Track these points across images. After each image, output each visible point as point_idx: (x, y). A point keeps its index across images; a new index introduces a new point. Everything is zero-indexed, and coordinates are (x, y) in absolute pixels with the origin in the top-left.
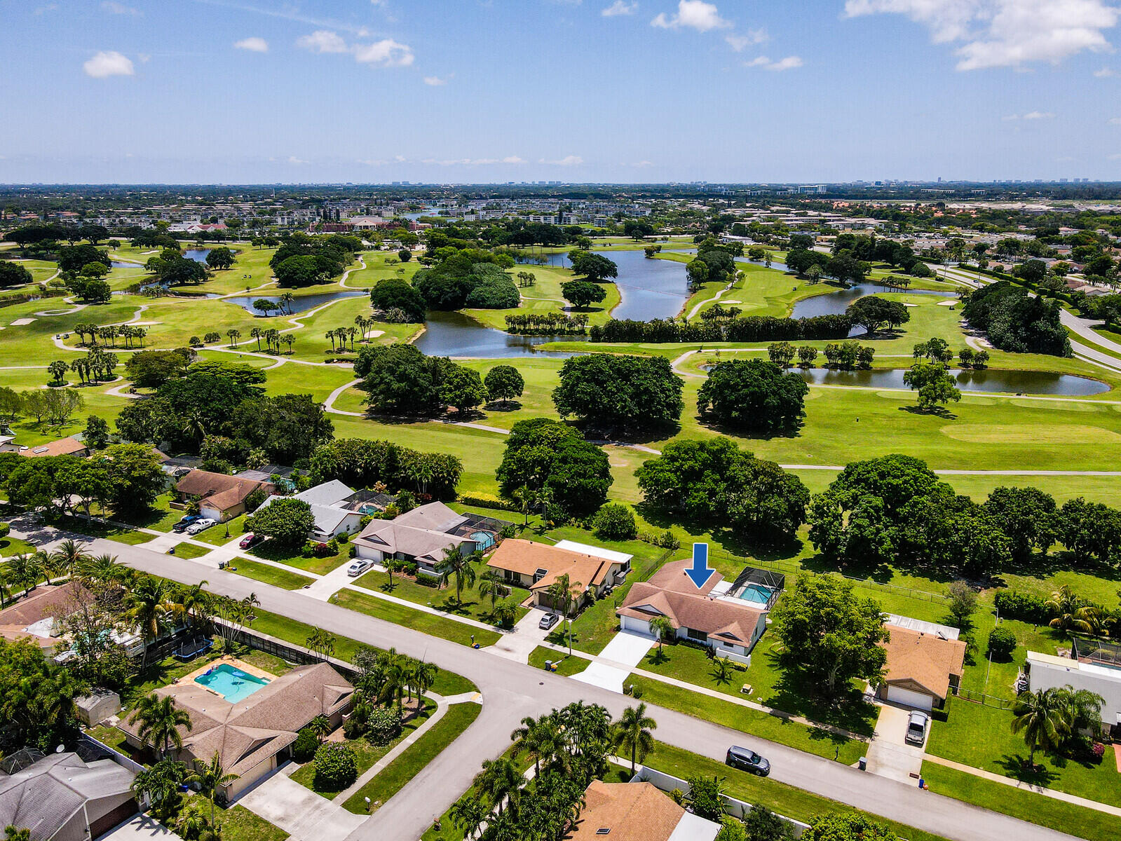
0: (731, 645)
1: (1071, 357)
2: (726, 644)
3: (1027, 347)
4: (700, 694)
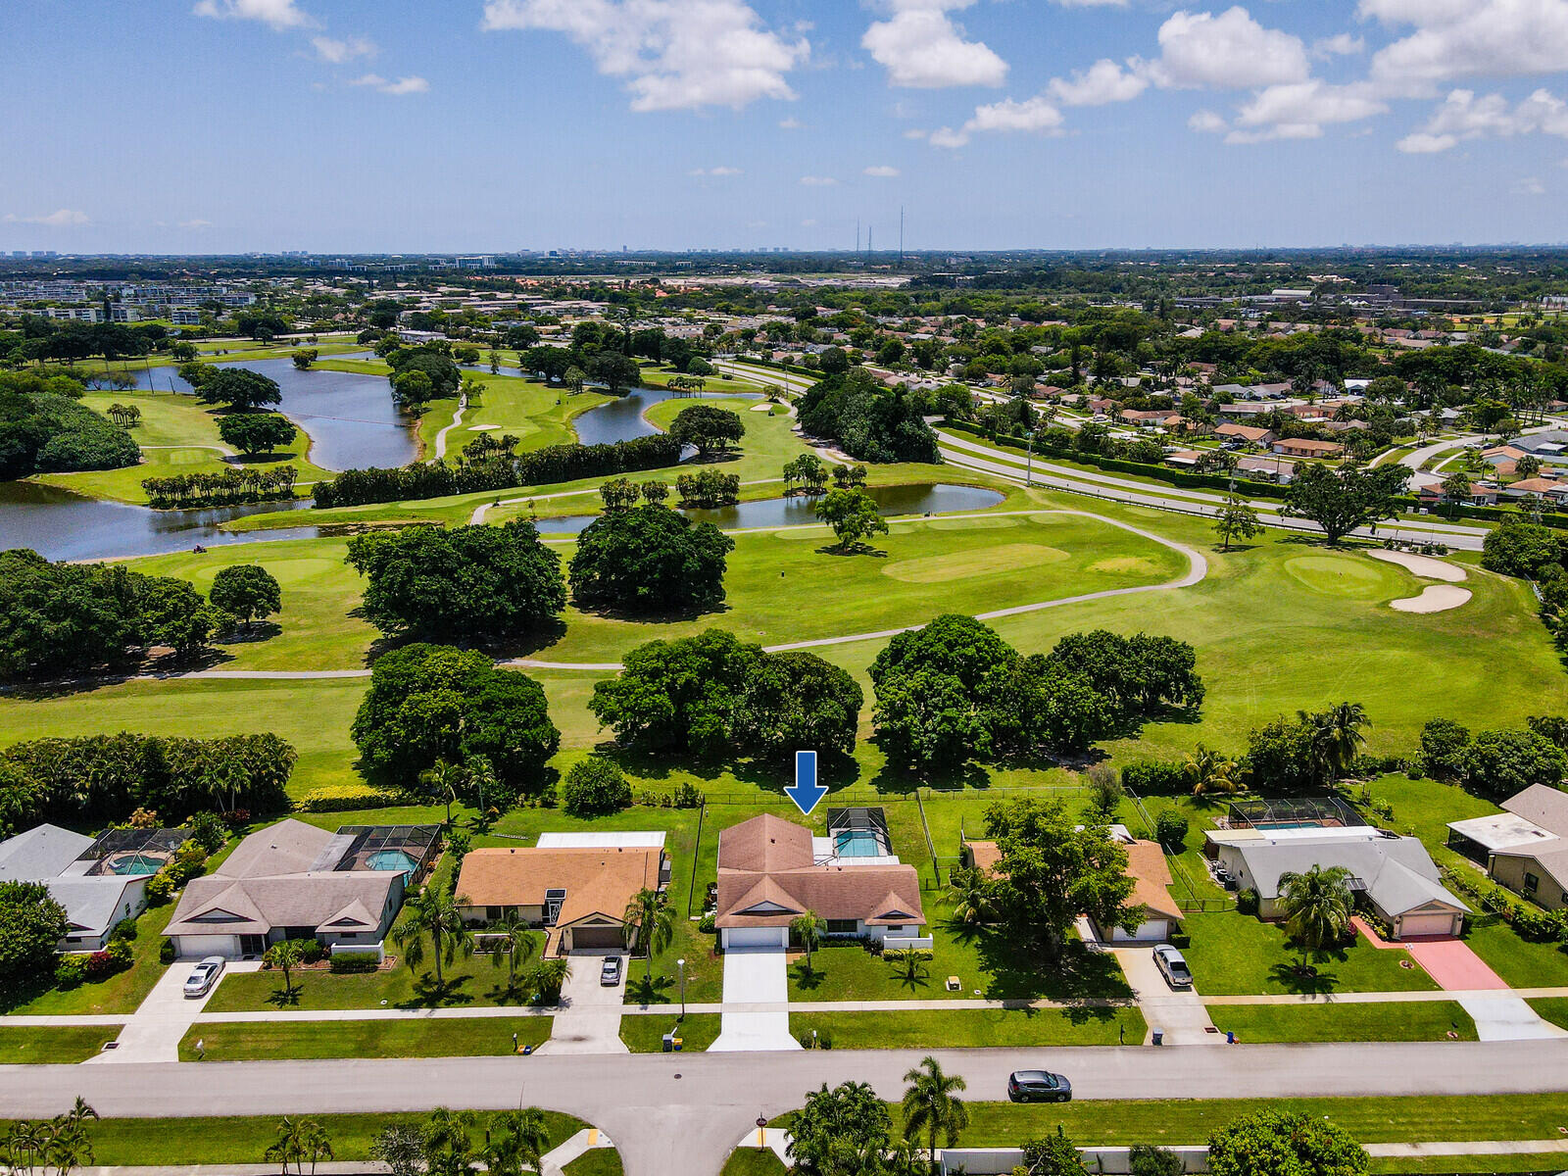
0: (899, 927)
1: (942, 463)
2: (891, 928)
3: (895, 456)
4: (903, 1012)
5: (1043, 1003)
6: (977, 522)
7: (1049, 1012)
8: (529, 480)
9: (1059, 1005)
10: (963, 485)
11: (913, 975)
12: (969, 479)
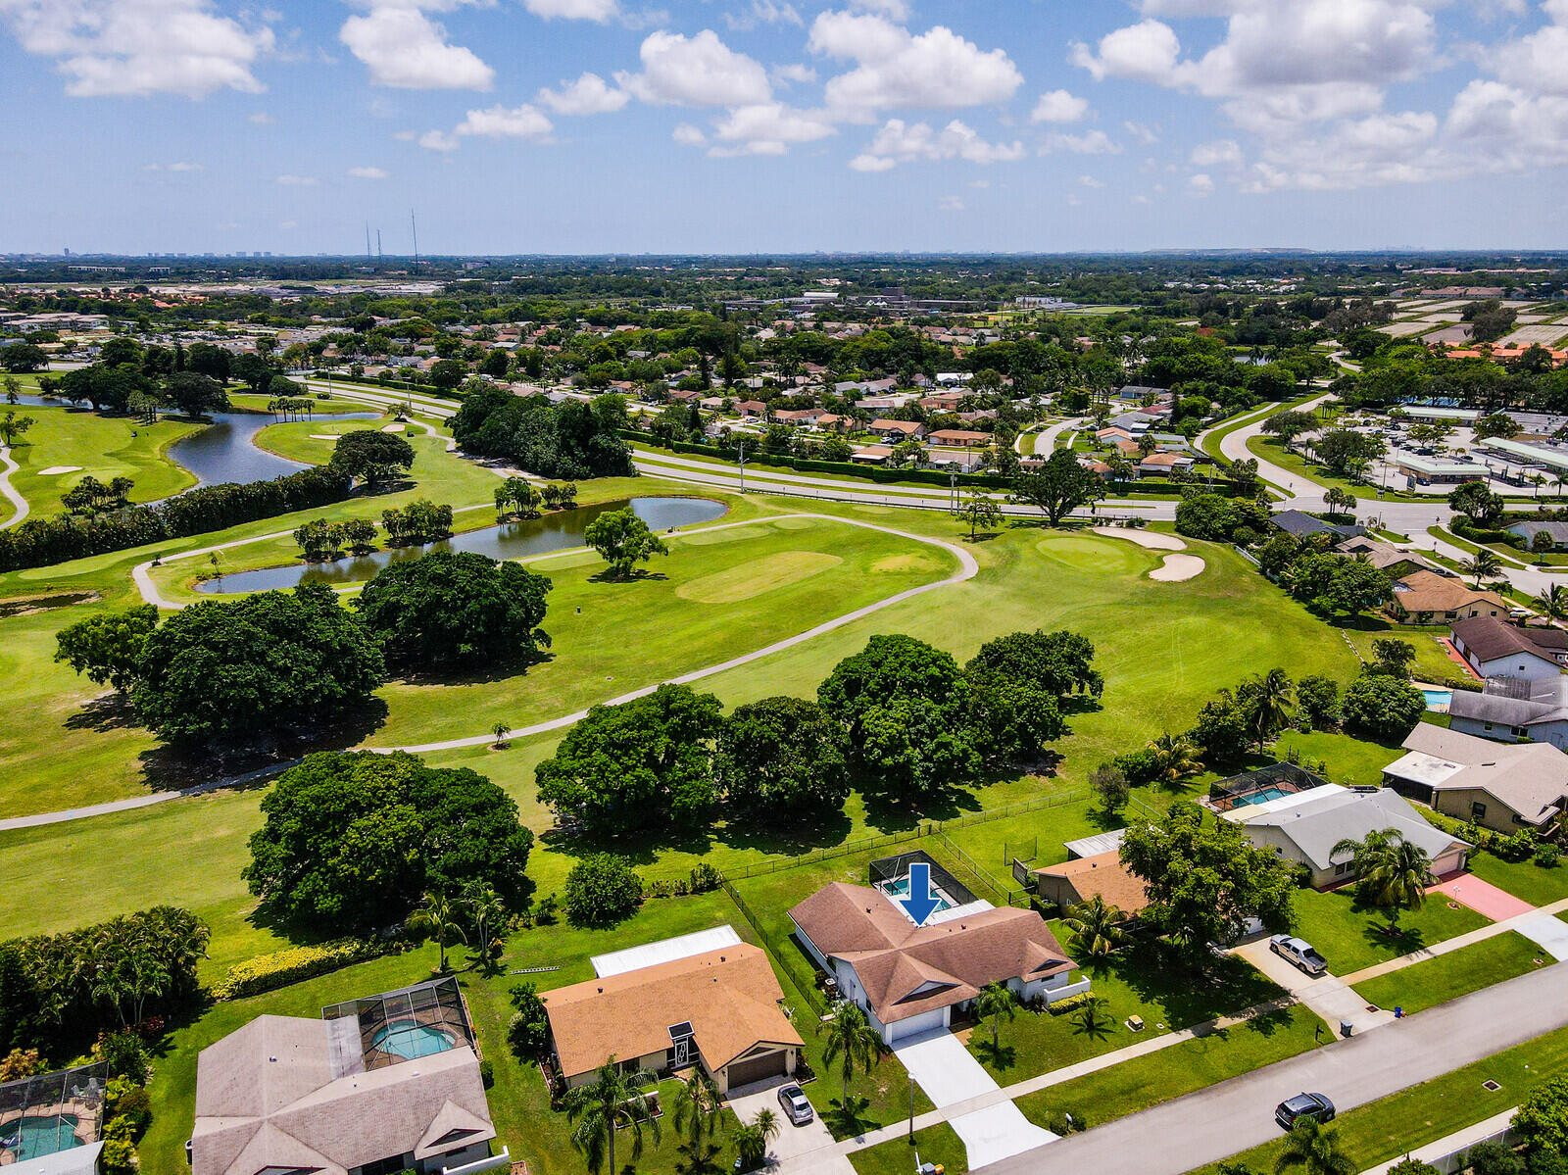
0: (1052, 977)
1: (639, 475)
2: (1044, 979)
3: (591, 471)
4: (1114, 1068)
5: (1223, 1022)
6: (726, 533)
7: (1237, 1029)
8: (182, 531)
9: (1237, 1021)
10: (675, 496)
11: (1093, 1027)
12: (678, 490)
